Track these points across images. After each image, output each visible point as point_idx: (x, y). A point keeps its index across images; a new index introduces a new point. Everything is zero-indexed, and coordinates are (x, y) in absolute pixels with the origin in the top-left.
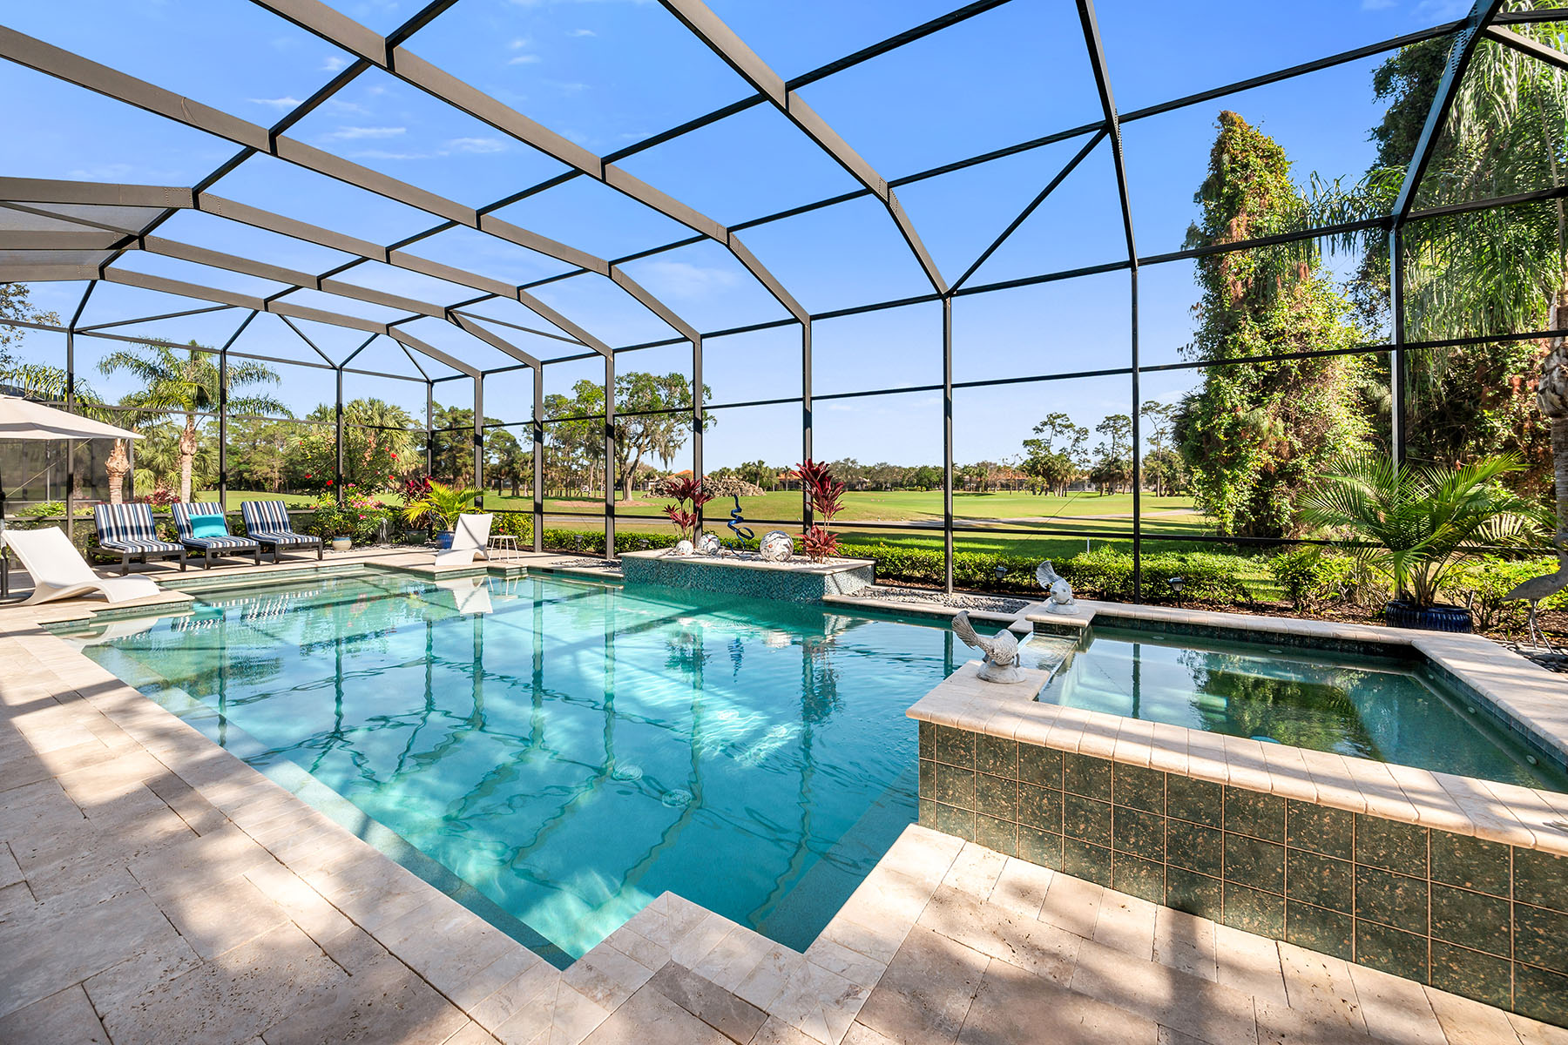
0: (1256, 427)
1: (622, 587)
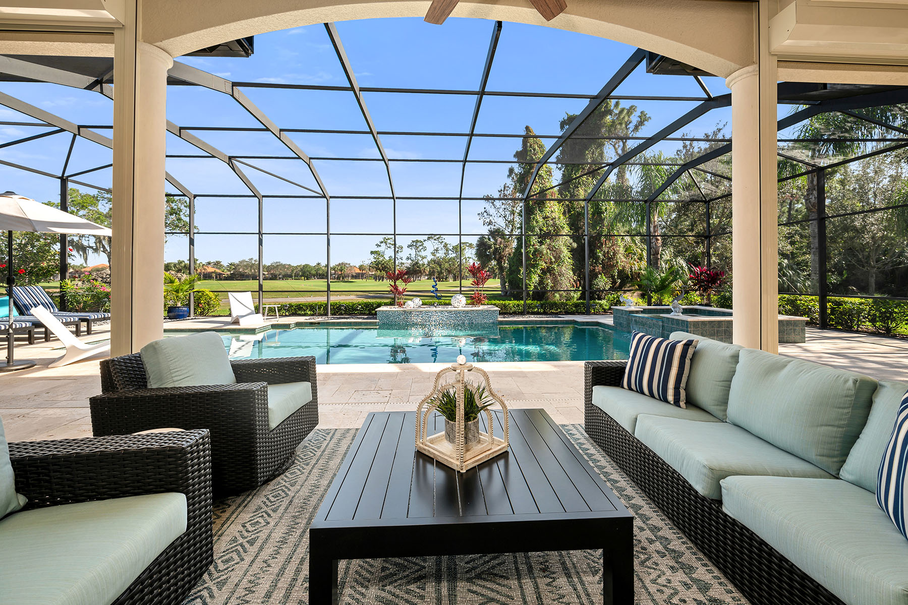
1: (378, 327)
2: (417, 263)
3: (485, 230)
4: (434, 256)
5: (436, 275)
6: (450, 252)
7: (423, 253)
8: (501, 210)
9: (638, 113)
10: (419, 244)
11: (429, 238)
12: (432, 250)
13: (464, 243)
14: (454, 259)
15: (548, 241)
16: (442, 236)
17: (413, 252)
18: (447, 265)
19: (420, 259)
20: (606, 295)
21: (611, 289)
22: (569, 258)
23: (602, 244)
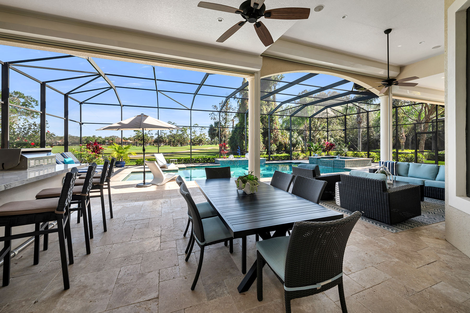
2: (161, 137)
4: (171, 133)
6: (179, 131)
18: (178, 138)
19: (163, 134)
20: (274, 153)
21: (277, 150)
22: (262, 137)
23: (273, 131)
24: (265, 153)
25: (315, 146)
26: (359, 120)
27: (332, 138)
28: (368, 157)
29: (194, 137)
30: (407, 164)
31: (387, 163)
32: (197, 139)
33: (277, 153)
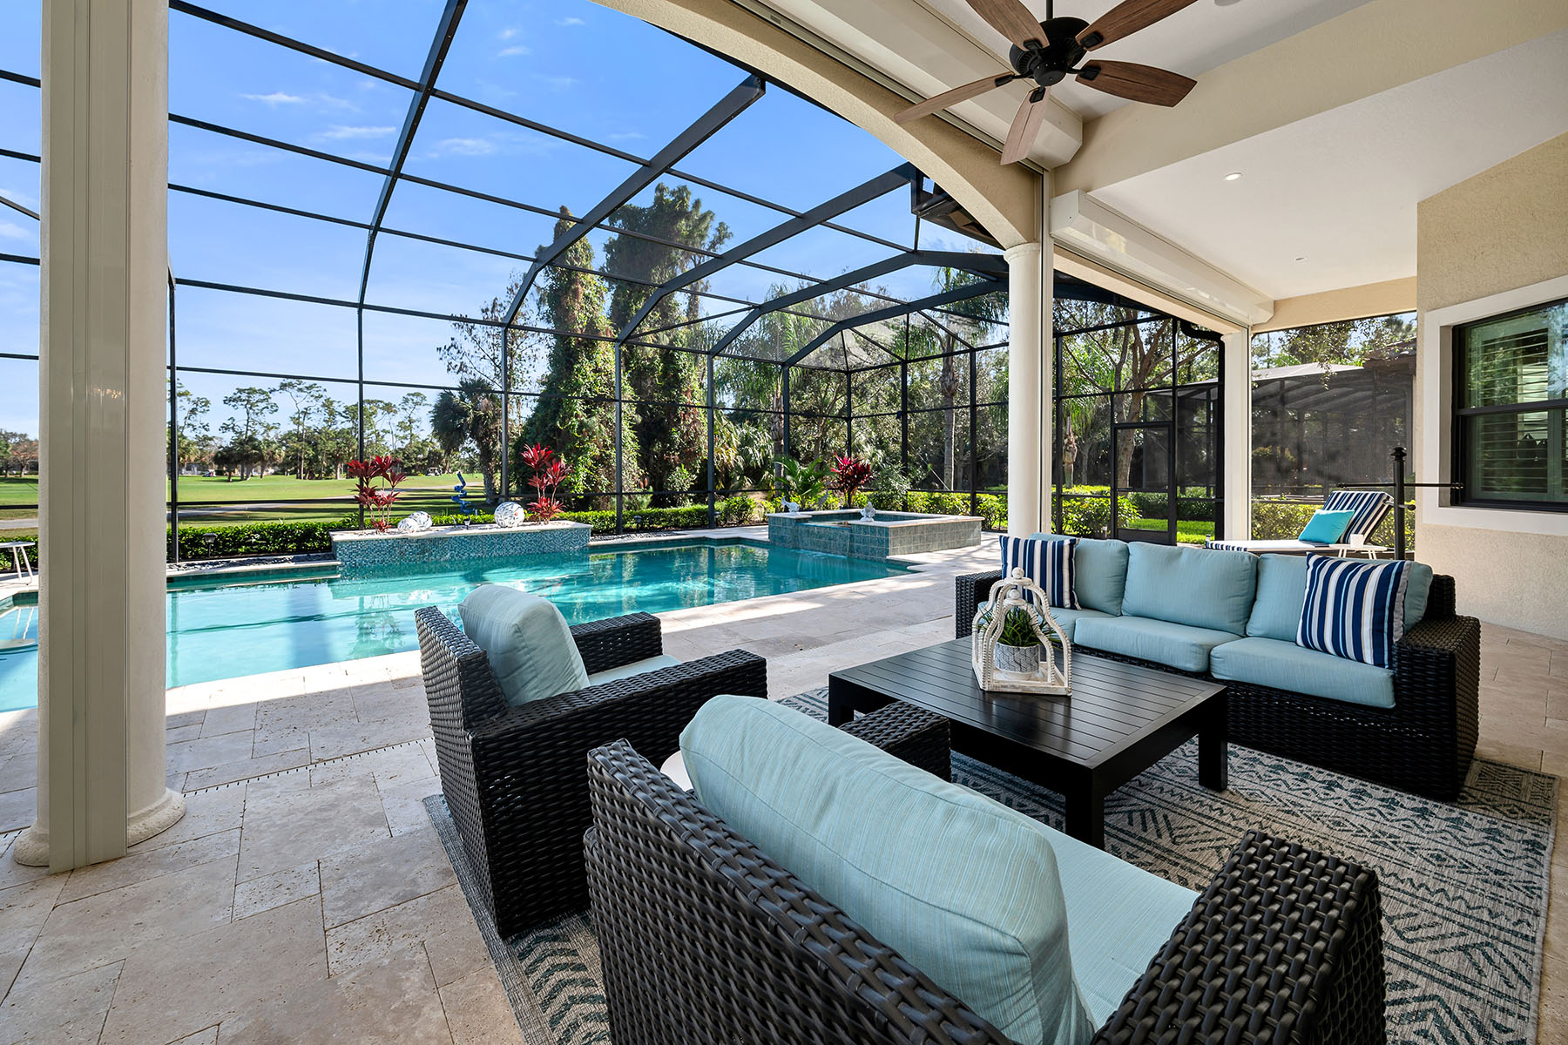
0: (590, 429)
1: (339, 576)
2: (251, 439)
3: (453, 381)
4: (298, 424)
5: (304, 465)
6: (338, 418)
7: (269, 418)
8: (485, 347)
9: (716, 225)
10: (257, 397)
11: (283, 387)
12: (293, 412)
13: (370, 402)
14: (348, 433)
15: (601, 410)
16: (319, 383)
17: (240, 415)
18: (331, 446)
19: (262, 430)
20: (684, 499)
21: (692, 489)
22: (633, 440)
23: (679, 420)
24: (645, 501)
25: (802, 473)
26: (948, 383)
27: (880, 451)
28: (973, 514)
29: (407, 442)
30: (1121, 551)
31: (1033, 543)
32: (421, 451)
33: (695, 501)
